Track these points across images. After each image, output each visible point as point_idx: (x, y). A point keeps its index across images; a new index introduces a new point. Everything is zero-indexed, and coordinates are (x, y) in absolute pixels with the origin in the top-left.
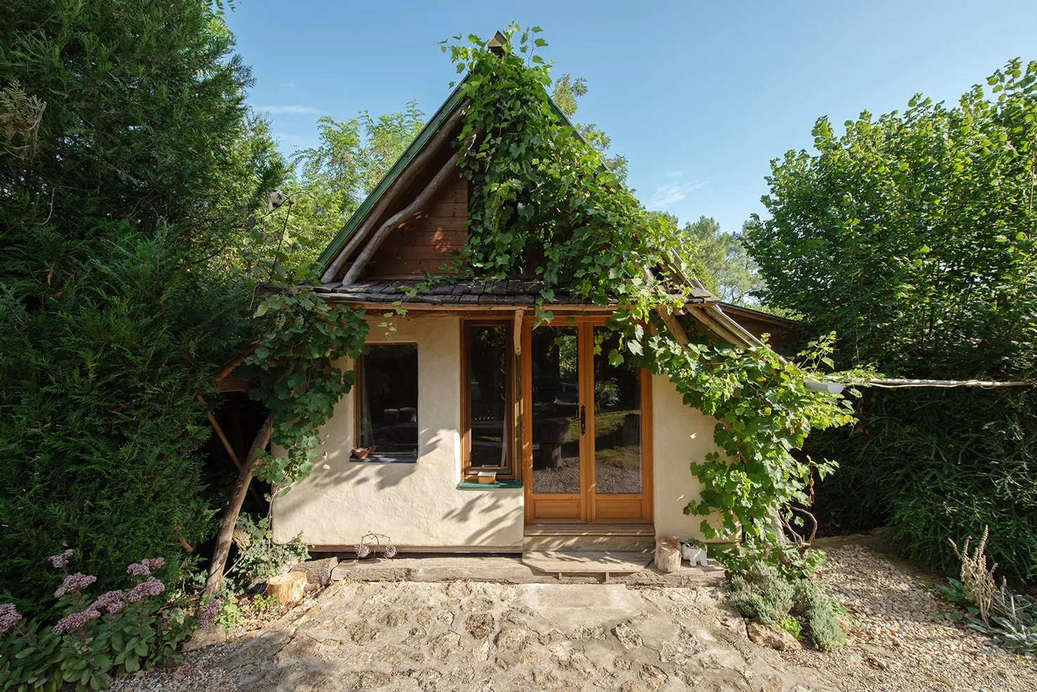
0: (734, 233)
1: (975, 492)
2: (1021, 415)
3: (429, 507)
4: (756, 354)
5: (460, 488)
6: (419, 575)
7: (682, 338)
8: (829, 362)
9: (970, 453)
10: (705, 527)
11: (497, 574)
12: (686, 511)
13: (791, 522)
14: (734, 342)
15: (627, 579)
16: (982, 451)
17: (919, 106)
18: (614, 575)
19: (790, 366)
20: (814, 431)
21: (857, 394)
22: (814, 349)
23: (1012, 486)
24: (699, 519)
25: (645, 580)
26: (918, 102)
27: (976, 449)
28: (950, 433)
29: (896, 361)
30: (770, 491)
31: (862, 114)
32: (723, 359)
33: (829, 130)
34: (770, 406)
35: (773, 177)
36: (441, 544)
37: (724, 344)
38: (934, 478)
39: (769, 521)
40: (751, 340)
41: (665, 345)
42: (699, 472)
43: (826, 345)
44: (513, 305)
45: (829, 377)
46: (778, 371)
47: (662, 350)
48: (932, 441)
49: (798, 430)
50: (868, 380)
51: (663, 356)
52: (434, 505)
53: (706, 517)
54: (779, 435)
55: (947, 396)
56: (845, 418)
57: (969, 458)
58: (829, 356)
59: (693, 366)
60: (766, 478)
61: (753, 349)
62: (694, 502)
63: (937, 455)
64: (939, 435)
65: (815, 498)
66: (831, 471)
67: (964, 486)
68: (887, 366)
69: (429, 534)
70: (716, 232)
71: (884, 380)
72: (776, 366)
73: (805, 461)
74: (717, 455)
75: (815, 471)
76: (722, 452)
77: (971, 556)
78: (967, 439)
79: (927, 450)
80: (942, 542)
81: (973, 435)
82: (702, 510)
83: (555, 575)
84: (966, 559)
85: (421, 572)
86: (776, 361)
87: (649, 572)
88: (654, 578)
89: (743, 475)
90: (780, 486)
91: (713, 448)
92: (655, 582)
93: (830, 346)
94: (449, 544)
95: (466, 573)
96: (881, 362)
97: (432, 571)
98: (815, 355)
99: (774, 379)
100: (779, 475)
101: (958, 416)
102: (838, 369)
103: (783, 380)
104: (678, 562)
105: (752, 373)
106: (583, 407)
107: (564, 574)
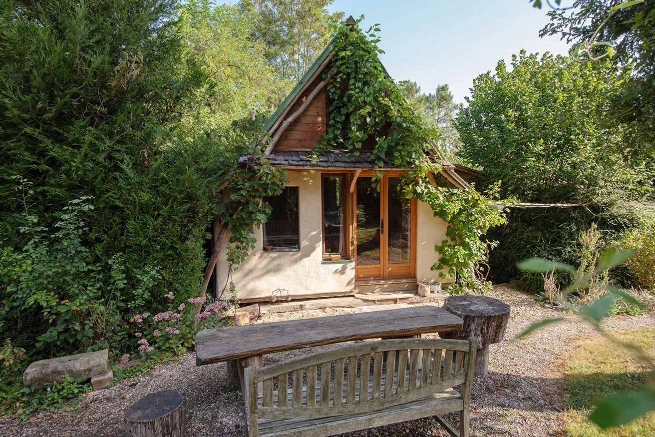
0: (430, 94)
1: (555, 256)
2: (576, 219)
3: (307, 274)
4: (468, 193)
5: (322, 263)
6: (307, 307)
7: (435, 184)
8: (497, 195)
9: (555, 239)
10: (441, 275)
11: (346, 304)
12: (432, 269)
13: (479, 269)
14: (458, 186)
15: (406, 301)
16: (559, 237)
17: (548, 58)
18: (401, 299)
19: (482, 198)
20: (491, 227)
21: (508, 210)
22: (491, 189)
23: (569, 252)
24: (439, 271)
25: (414, 300)
26: (548, 56)
27: (558, 237)
28: (547, 230)
29: (526, 195)
30: (471, 255)
31: (521, 51)
32: (453, 194)
33: (504, 67)
34: (474, 216)
35: (474, 89)
36: (313, 293)
37: (453, 187)
38: (539, 251)
39: (469, 270)
40: (466, 185)
41: (428, 188)
42: (440, 249)
43: (496, 187)
44: (354, 167)
45: (497, 203)
46: (477, 200)
47: (426, 190)
48: (539, 234)
49: (485, 226)
50: (513, 204)
51: (427, 193)
52: (309, 273)
53: (441, 270)
54: (477, 228)
55: (547, 212)
56: (504, 221)
57: (554, 241)
58: (498, 192)
59: (441, 198)
60: (470, 249)
61: (467, 190)
62: (436, 264)
63: (541, 241)
64: (543, 231)
65: (489, 259)
66: (496, 245)
67: (551, 254)
68: (522, 197)
69: (307, 288)
70: (418, 94)
71: (520, 204)
72: (476, 197)
73: (485, 242)
74: (447, 241)
75: (489, 246)
76: (449, 239)
77: (548, 278)
78: (554, 232)
79: (536, 238)
80: (540, 280)
81: (556, 230)
82: (439, 267)
83: (374, 301)
84: (546, 279)
85: (308, 306)
86: (476, 195)
87: (417, 297)
88: (419, 299)
89: (461, 248)
90: (475, 252)
91: (445, 238)
92: (419, 301)
93: (498, 188)
94: (317, 293)
95: (330, 304)
96: (519, 195)
97: (313, 305)
98: (492, 192)
99: (475, 204)
100: (475, 248)
101: (551, 222)
102: (502, 198)
103: (479, 204)
104: (429, 292)
105: (467, 201)
106: (382, 220)
107: (378, 301)
